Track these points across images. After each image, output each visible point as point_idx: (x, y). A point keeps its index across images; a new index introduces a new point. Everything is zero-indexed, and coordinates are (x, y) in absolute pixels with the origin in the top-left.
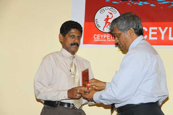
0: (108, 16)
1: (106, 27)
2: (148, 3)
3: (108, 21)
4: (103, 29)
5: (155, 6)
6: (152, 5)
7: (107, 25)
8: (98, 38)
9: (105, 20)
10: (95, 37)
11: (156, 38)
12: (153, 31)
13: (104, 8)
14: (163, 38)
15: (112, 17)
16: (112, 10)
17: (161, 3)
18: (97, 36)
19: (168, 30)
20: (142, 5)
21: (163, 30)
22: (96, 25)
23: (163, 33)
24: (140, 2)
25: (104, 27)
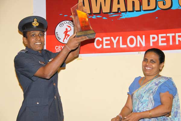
0: (67, 29)
1: (66, 39)
2: (101, 17)
3: (67, 34)
4: (63, 41)
5: (106, 18)
6: (104, 18)
7: (66, 37)
8: (59, 49)
9: (64, 33)
10: (57, 48)
11: (109, 47)
12: (106, 40)
13: (63, 22)
14: (115, 46)
15: (71, 29)
16: (70, 24)
17: (112, 16)
18: (58, 48)
19: (119, 39)
20: (96, 18)
21: (115, 40)
22: (57, 37)
23: (115, 42)
24: (94, 16)
25: (64, 39)
